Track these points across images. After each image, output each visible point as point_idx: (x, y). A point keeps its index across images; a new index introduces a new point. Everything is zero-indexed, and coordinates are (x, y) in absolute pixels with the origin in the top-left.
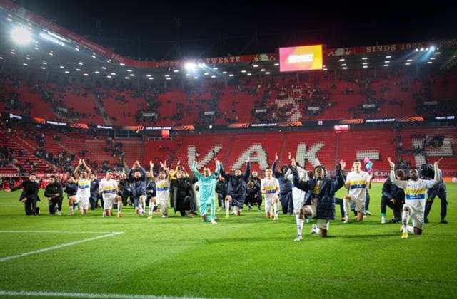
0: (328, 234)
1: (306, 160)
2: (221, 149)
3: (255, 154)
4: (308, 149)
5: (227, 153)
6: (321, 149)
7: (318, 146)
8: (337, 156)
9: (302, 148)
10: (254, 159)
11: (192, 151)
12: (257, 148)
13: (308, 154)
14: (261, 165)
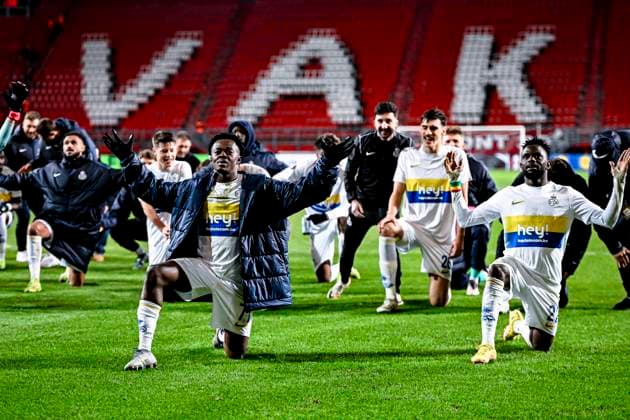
0: (249, 346)
1: (491, 91)
2: (196, 49)
3: (314, 65)
4: (496, 52)
5: (219, 62)
6: (542, 51)
7: (533, 43)
8: (596, 77)
9: (476, 46)
10: (309, 85)
11: (96, 56)
12: (324, 45)
13: (499, 68)
14: (334, 105)
